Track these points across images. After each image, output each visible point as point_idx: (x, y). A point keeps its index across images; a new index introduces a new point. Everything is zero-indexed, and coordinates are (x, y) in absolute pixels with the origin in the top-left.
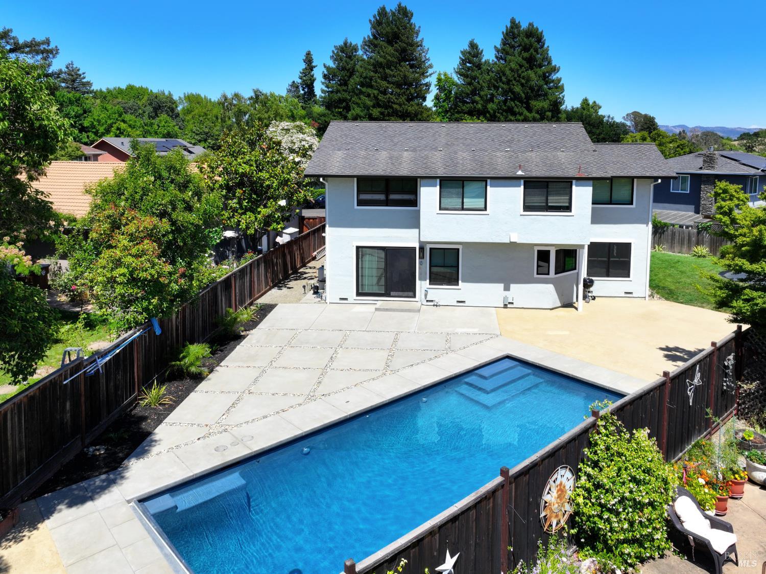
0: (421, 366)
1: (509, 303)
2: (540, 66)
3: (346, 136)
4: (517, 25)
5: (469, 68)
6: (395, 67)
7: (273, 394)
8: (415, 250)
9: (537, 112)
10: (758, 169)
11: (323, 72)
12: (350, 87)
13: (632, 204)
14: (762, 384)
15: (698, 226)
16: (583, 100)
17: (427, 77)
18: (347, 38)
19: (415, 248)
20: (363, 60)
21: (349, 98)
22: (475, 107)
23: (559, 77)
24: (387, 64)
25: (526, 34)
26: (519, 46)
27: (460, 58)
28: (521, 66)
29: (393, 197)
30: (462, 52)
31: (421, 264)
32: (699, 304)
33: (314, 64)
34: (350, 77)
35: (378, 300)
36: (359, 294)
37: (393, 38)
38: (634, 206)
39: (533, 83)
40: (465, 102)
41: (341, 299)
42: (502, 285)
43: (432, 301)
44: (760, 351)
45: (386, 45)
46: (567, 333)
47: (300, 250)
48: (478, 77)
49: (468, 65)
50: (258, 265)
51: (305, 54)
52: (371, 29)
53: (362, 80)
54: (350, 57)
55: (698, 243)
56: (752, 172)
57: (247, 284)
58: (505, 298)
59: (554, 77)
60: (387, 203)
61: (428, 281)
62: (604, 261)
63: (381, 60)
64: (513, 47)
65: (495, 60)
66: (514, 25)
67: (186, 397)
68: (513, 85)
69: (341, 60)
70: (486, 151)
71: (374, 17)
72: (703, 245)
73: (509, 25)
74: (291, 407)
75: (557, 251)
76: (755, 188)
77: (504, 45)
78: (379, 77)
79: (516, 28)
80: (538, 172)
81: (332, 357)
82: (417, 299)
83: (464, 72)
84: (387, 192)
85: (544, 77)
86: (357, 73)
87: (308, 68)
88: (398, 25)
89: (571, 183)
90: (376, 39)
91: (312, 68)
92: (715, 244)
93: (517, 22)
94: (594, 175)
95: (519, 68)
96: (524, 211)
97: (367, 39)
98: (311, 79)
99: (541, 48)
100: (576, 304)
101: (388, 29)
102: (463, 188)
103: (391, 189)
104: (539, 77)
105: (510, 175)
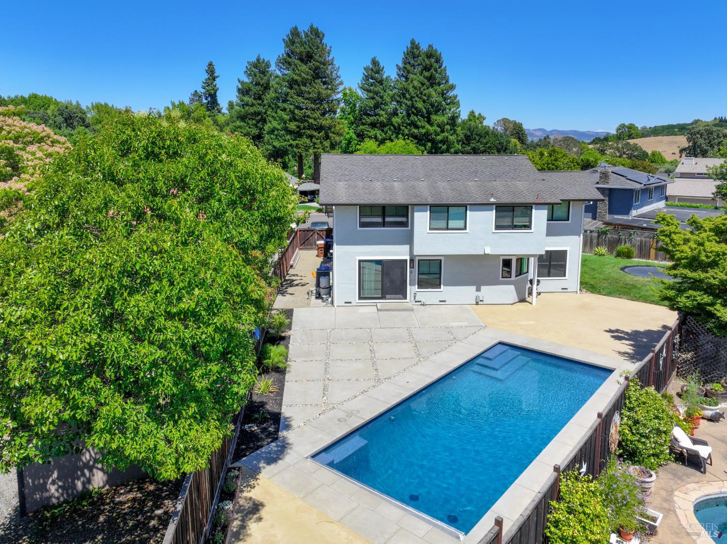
0: (442, 353)
1: (480, 301)
2: (439, 84)
3: (341, 168)
5: (371, 84)
6: (310, 84)
7: (348, 380)
8: (407, 262)
9: (439, 126)
10: (641, 184)
12: (265, 102)
13: (568, 220)
14: (695, 354)
15: (598, 231)
16: (470, 112)
17: (338, 93)
18: (259, 55)
19: (407, 260)
20: (277, 77)
21: (264, 111)
22: (378, 120)
23: (456, 94)
24: (302, 82)
25: (427, 55)
27: (364, 74)
28: (423, 84)
29: (388, 219)
30: (365, 68)
31: (411, 272)
32: (618, 296)
33: (216, 75)
34: (265, 91)
35: (377, 303)
36: (360, 298)
37: (307, 58)
38: (570, 222)
39: (433, 100)
40: (369, 115)
41: (346, 303)
42: (475, 287)
43: (420, 301)
44: (694, 331)
45: (300, 63)
46: (534, 322)
48: (381, 93)
49: (370, 80)
51: (207, 65)
52: (285, 48)
53: (277, 95)
54: (263, 73)
55: (598, 245)
56: (638, 186)
58: (477, 297)
59: (451, 94)
60: (384, 224)
61: (417, 286)
62: (547, 265)
63: (296, 77)
64: (413, 66)
65: (397, 77)
66: (414, 46)
67: (284, 386)
68: (416, 101)
69: (255, 75)
70: (459, 181)
71: (288, 36)
72: (602, 246)
73: (409, 46)
74: (369, 388)
75: (517, 260)
76: (638, 199)
77: (405, 64)
78: (294, 93)
79: (416, 48)
80: (506, 199)
81: (370, 350)
82: (408, 300)
83: (368, 87)
84: (384, 216)
85: (443, 94)
86: (272, 89)
87: (211, 78)
88: (311, 45)
89: (532, 207)
90: (290, 57)
91: (214, 78)
92: (612, 245)
93: (417, 43)
94: (549, 201)
95: (421, 86)
96: (496, 229)
97: (281, 57)
98: (213, 89)
99: (440, 68)
100: (528, 299)
101: (302, 49)
102: (448, 212)
103: (387, 213)
104: (439, 94)
105: (485, 201)
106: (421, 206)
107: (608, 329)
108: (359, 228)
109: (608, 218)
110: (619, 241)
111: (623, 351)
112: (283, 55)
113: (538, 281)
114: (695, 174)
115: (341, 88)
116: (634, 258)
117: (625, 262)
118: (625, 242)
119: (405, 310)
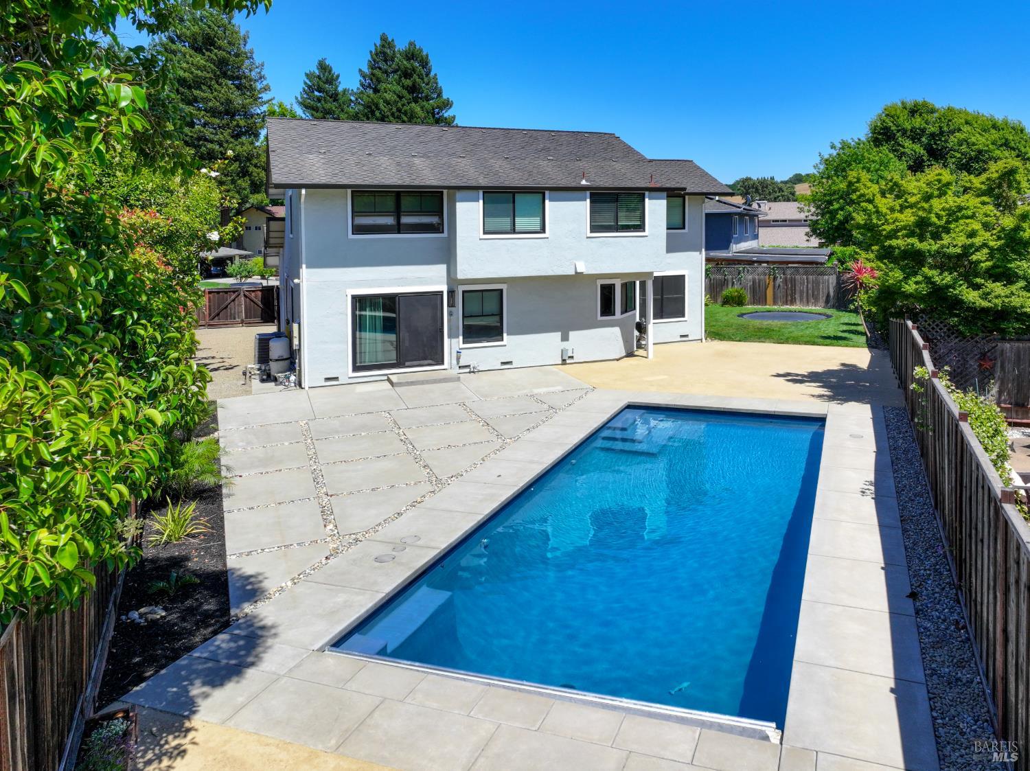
0: (541, 429)
1: (569, 357)
2: (427, 99)
3: (308, 136)
4: (389, 43)
5: (319, 100)
8: (442, 295)
13: (684, 228)
19: (442, 292)
23: (452, 114)
25: (407, 56)
26: (395, 72)
28: (401, 97)
29: (405, 220)
31: (450, 314)
35: (386, 375)
36: (358, 368)
38: (687, 230)
39: (418, 120)
41: (329, 379)
42: (559, 334)
43: (468, 366)
49: (317, 93)
58: (563, 351)
59: (446, 114)
60: (399, 228)
61: (461, 338)
64: (386, 72)
65: (361, 88)
66: (386, 43)
70: (524, 159)
74: (423, 497)
75: (623, 285)
76: (736, 230)
77: (372, 69)
79: (389, 47)
80: (605, 182)
82: (446, 365)
83: (312, 102)
84: (398, 214)
85: (434, 114)
89: (644, 194)
92: (716, 289)
93: (390, 40)
94: (668, 185)
95: (398, 100)
96: (591, 232)
99: (427, 75)
100: (636, 353)
102: (514, 202)
103: (403, 208)
104: (428, 112)
105: (573, 185)
106: (469, 190)
108: (351, 236)
118: (733, 283)
119: (445, 380)
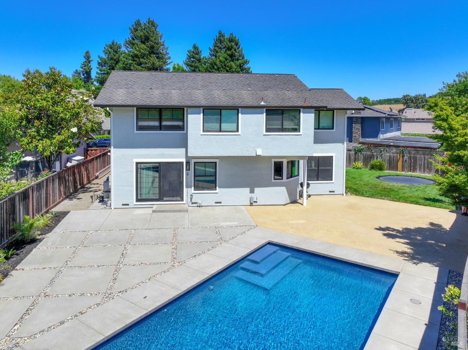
0: (203, 256)
1: (254, 202)
2: (238, 60)
5: (193, 62)
6: (147, 57)
7: (70, 296)
8: (183, 164)
10: (385, 114)
11: (98, 61)
13: (333, 129)
15: (355, 149)
17: (167, 65)
18: (114, 40)
19: (183, 162)
20: (125, 53)
23: (249, 67)
24: (141, 56)
25: (229, 40)
26: (224, 48)
27: (187, 55)
28: (226, 59)
29: (164, 123)
30: (188, 51)
31: (187, 174)
32: (379, 197)
33: (91, 59)
34: (116, 64)
35: (153, 205)
36: (138, 200)
37: (145, 40)
38: (334, 130)
39: (234, 70)
41: (123, 205)
42: (249, 189)
43: (196, 203)
45: (140, 43)
46: (304, 221)
47: (86, 171)
48: (199, 67)
49: (192, 59)
50: (53, 180)
51: (85, 52)
52: (130, 34)
53: (124, 65)
54: (116, 52)
55: (355, 160)
57: (44, 196)
58: (251, 199)
59: (246, 66)
60: (160, 128)
61: (193, 188)
62: (315, 170)
63: (136, 52)
64: (220, 48)
65: (210, 56)
66: (221, 34)
68: (222, 71)
69: (110, 53)
70: (234, 90)
71: (133, 26)
72: (359, 161)
73: (218, 36)
75: (288, 162)
76: (384, 126)
77: (215, 47)
78: (136, 64)
79: (222, 37)
80: (275, 103)
81: (123, 254)
82: (184, 202)
83: (190, 63)
84: (160, 120)
85: (240, 67)
86: (121, 62)
87: (87, 61)
88: (148, 30)
89: (300, 110)
90: (134, 40)
91: (90, 61)
92: (367, 160)
93: (223, 33)
94: (316, 105)
95: (225, 60)
96: (266, 132)
97: (127, 40)
98: (89, 69)
99: (238, 48)
100: (299, 201)
101: (142, 33)
102: (221, 114)
103: (163, 117)
104: (237, 66)
105: (256, 104)
106: (195, 108)
107: (378, 228)
108: (136, 132)
109: (361, 140)
110: (372, 157)
111: (400, 250)
112: (129, 38)
113: (308, 185)
114: (414, 119)
115: (169, 61)
116: (385, 170)
117: (378, 173)
118: (377, 157)
119: (180, 211)
